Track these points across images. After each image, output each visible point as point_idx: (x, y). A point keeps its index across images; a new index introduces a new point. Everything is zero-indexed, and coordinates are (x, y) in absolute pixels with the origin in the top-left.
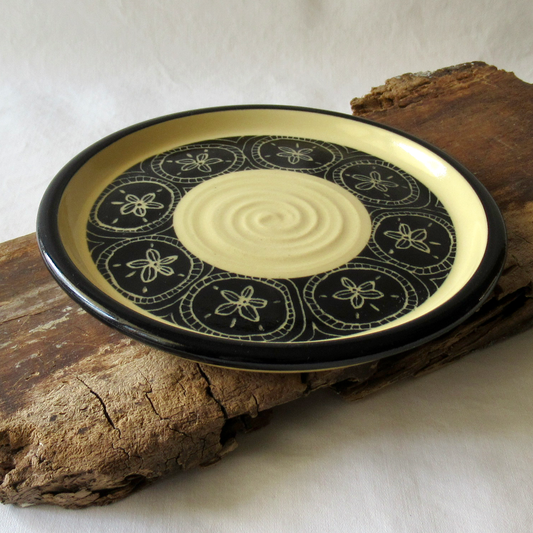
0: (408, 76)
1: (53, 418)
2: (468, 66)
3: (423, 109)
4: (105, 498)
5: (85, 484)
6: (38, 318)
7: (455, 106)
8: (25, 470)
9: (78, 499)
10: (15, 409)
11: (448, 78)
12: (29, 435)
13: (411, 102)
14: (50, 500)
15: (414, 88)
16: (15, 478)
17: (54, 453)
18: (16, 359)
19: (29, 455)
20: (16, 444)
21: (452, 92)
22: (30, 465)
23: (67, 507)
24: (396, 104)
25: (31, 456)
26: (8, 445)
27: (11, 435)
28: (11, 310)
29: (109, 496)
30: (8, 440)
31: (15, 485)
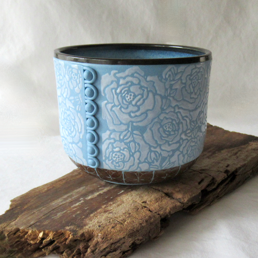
1: (99, 226)
5: (119, 247)
6: (72, 203)
8: (96, 244)
9: (116, 255)
10: (82, 227)
12: (93, 233)
16: (93, 249)
17: (107, 235)
18: (72, 215)
19: (95, 239)
20: (88, 238)
22: (98, 242)
27: (86, 234)
28: (60, 202)
29: (126, 253)
30: (85, 237)
31: (93, 252)
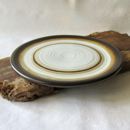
0: (97, 33)
1: (19, 83)
2: (109, 31)
3: (100, 37)
4: (29, 100)
5: (25, 95)
7: (106, 37)
8: (13, 92)
9: (24, 99)
10: (12, 81)
11: (105, 33)
12: (14, 86)
13: (97, 36)
14: (18, 100)
15: (98, 34)
16: (11, 94)
17: (19, 88)
18: (13, 74)
19: (14, 89)
20: (12, 88)
21: (106, 35)
22: (14, 91)
23: (22, 101)
24: (94, 36)
25: (15, 89)
26: (10, 88)
29: (30, 99)
30: (10, 87)
31: (11, 95)
